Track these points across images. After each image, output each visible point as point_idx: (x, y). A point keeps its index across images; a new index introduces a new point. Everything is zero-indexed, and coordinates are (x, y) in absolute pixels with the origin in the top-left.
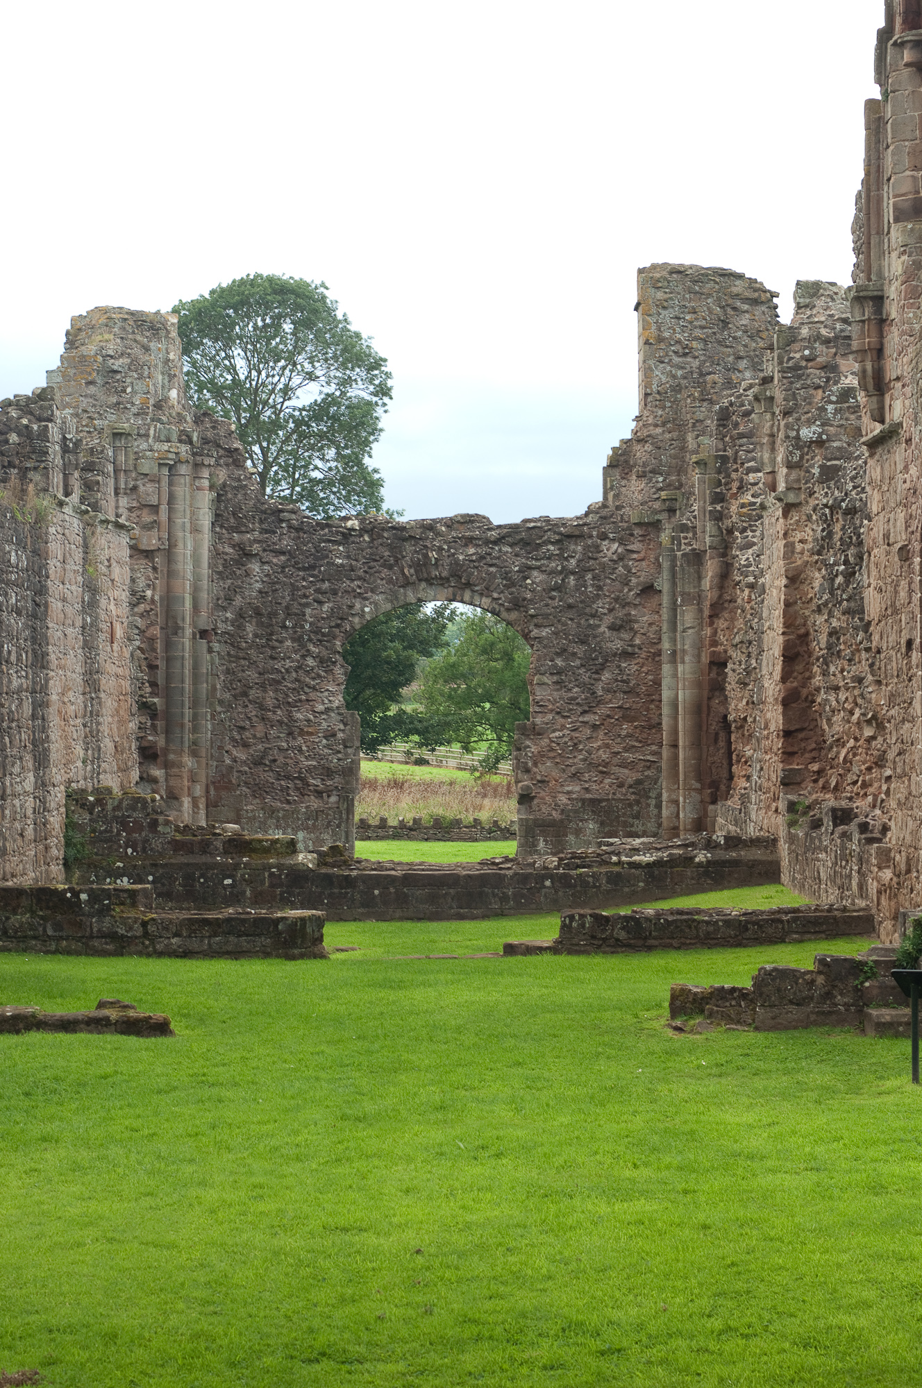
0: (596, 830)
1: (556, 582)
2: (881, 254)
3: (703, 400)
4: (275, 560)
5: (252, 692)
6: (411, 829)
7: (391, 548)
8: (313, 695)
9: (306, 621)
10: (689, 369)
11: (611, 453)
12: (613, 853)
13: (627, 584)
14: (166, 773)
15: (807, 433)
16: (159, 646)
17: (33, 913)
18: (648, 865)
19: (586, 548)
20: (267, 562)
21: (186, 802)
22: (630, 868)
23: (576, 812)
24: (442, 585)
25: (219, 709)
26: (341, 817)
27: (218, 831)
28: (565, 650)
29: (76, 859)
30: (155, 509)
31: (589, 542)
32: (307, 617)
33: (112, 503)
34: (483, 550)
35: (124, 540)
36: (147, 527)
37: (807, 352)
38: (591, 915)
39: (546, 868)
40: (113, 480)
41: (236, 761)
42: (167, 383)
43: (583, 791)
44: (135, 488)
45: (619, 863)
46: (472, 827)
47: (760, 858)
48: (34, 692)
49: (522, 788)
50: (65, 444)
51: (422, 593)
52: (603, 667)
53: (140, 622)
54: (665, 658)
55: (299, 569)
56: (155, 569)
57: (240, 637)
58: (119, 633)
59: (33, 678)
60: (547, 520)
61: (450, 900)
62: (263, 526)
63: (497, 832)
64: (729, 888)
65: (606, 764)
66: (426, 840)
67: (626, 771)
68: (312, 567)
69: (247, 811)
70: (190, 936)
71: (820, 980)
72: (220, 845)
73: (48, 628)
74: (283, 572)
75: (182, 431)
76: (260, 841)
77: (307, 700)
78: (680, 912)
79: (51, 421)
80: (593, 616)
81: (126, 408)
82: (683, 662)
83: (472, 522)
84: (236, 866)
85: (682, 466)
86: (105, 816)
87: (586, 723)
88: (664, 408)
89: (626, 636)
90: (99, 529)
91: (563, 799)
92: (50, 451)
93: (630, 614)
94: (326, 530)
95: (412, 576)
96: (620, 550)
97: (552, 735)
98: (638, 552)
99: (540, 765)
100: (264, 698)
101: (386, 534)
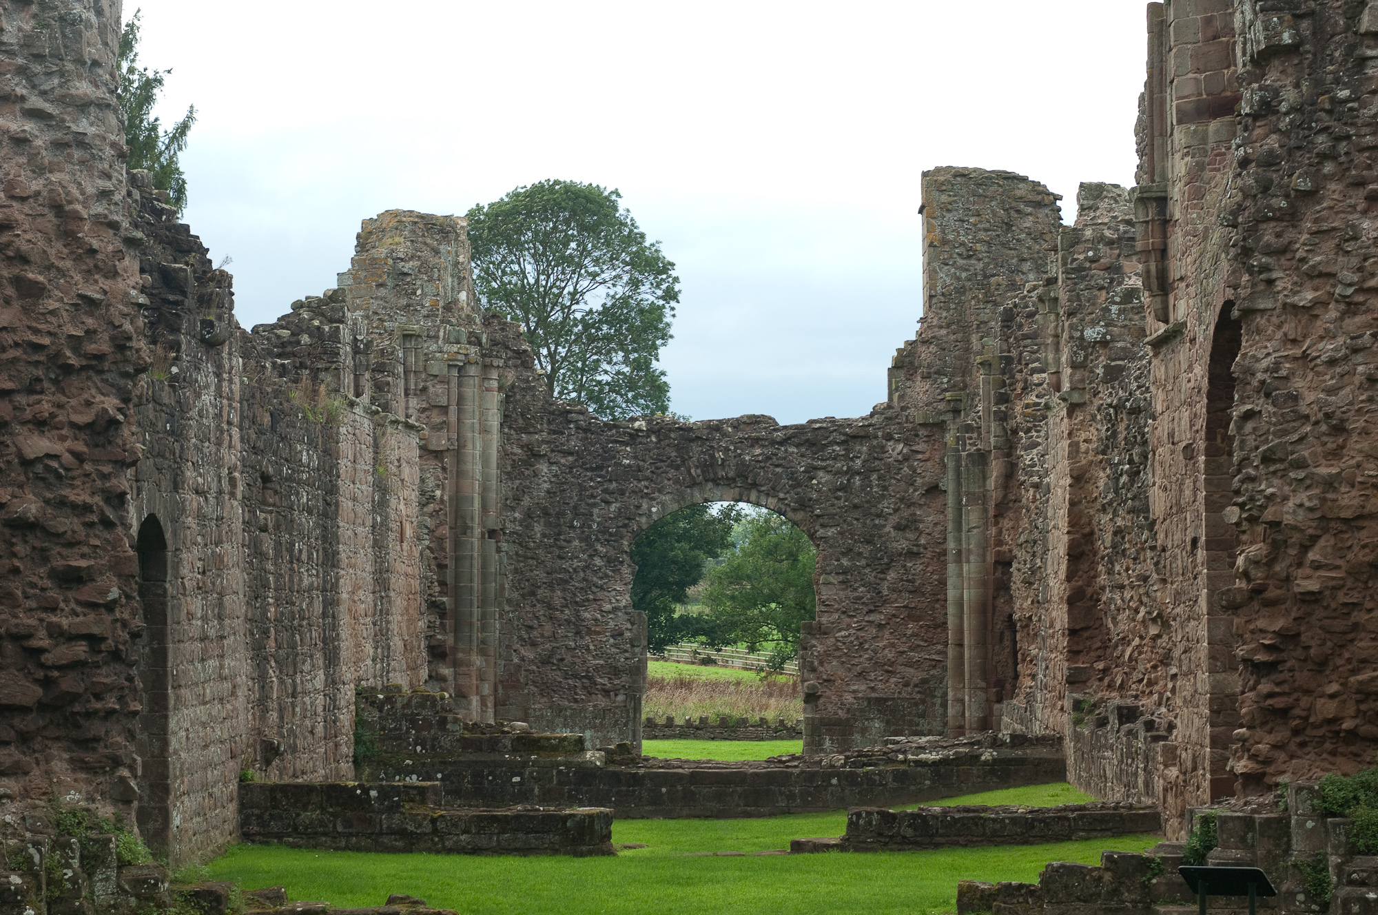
0: (882, 728)
1: (842, 482)
2: (1165, 156)
3: (988, 302)
4: (563, 461)
5: (540, 591)
6: (698, 728)
7: (678, 448)
8: (600, 595)
9: (593, 521)
10: (973, 271)
11: (895, 354)
12: (898, 751)
13: (912, 485)
14: (455, 671)
15: (1091, 333)
16: (448, 545)
17: (323, 809)
18: (934, 763)
19: (872, 448)
20: (555, 463)
21: (475, 701)
22: (916, 766)
23: (862, 711)
24: (729, 485)
25: (507, 608)
26: (628, 716)
27: (506, 729)
28: (851, 550)
29: (365, 757)
30: (444, 409)
31: (875, 442)
32: (595, 517)
33: (403, 405)
34: (769, 451)
35: (414, 440)
36: (437, 428)
37: (1090, 254)
38: (878, 813)
39: (833, 766)
40: (403, 381)
41: (524, 660)
42: (456, 286)
43: (868, 691)
44: (424, 389)
45: (905, 761)
46: (758, 726)
47: (1045, 756)
48: (324, 590)
49: (808, 687)
50: (356, 345)
51: (709, 493)
52: (888, 567)
53: (429, 521)
54: (950, 557)
55: (587, 469)
56: (444, 469)
57: (529, 537)
58: (409, 532)
59: (324, 577)
60: (832, 421)
61: (737, 798)
62: (551, 427)
63: (783, 731)
64: (1015, 786)
65: (892, 664)
66: (713, 739)
67: (911, 670)
68: (600, 468)
69: (535, 710)
70: (478, 833)
71: (1108, 877)
72: (508, 743)
73: (338, 527)
74: (570, 472)
75: (470, 333)
76: (549, 739)
77: (595, 600)
78: (967, 810)
79: (342, 322)
80: (879, 516)
81: (416, 310)
82: (968, 562)
83: (759, 423)
84: (524, 764)
85: (967, 367)
86: (395, 714)
87: (872, 622)
88: (948, 310)
89: (911, 536)
90: (389, 430)
91: (849, 698)
92: (341, 352)
93: (915, 514)
94: (614, 431)
95: (698, 476)
96: (905, 451)
97: (838, 635)
98: (923, 453)
99: (826, 665)
100: (552, 598)
101: (672, 435)
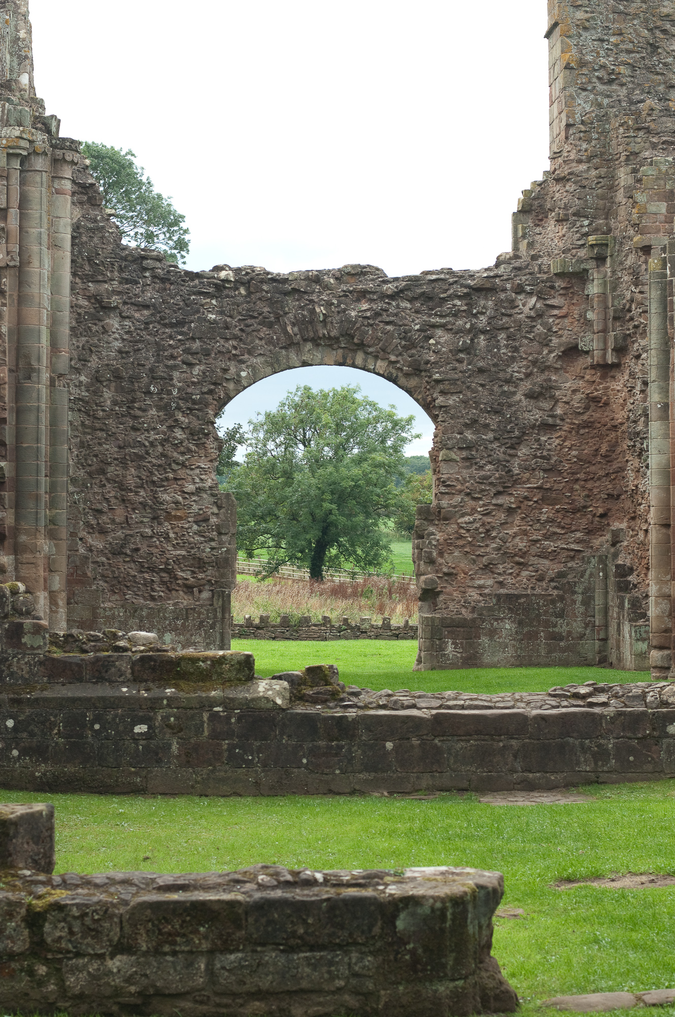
0: (514, 631)
1: (464, 342)
3: (639, 129)
4: (137, 315)
5: (110, 469)
7: (271, 302)
8: (182, 473)
9: (173, 386)
10: (615, 98)
11: (522, 197)
13: (547, 345)
14: (16, 560)
16: (7, 392)
19: (499, 303)
20: (128, 317)
21: (42, 598)
23: (490, 609)
24: (330, 346)
26: (215, 617)
27: (122, 643)
28: (476, 421)
31: (503, 296)
32: (175, 381)
34: (378, 306)
41: (91, 551)
43: (496, 586)
46: (321, 625)
49: (425, 582)
52: (519, 441)
54: (653, 414)
55: (165, 325)
57: (97, 405)
60: (450, 272)
62: (124, 275)
65: (524, 554)
67: (546, 562)
68: (181, 323)
69: (104, 609)
72: (126, 667)
74: (146, 329)
77: (176, 479)
80: (508, 381)
83: (364, 274)
85: (611, 207)
87: (501, 506)
88: (589, 141)
89: (546, 405)
91: (474, 595)
93: (550, 380)
94: (197, 282)
95: (296, 335)
96: (538, 306)
97: (459, 521)
98: (559, 308)
99: (446, 555)
100: (124, 476)
101: (265, 287)
